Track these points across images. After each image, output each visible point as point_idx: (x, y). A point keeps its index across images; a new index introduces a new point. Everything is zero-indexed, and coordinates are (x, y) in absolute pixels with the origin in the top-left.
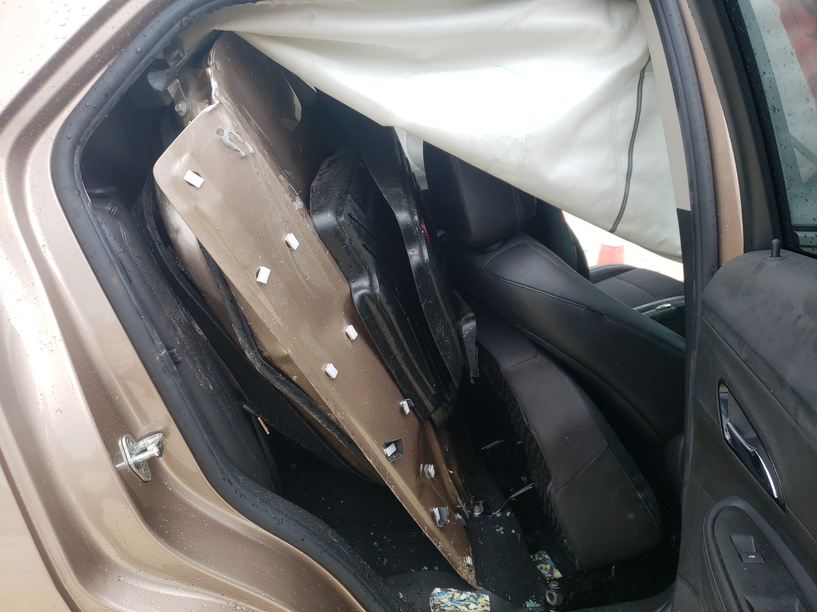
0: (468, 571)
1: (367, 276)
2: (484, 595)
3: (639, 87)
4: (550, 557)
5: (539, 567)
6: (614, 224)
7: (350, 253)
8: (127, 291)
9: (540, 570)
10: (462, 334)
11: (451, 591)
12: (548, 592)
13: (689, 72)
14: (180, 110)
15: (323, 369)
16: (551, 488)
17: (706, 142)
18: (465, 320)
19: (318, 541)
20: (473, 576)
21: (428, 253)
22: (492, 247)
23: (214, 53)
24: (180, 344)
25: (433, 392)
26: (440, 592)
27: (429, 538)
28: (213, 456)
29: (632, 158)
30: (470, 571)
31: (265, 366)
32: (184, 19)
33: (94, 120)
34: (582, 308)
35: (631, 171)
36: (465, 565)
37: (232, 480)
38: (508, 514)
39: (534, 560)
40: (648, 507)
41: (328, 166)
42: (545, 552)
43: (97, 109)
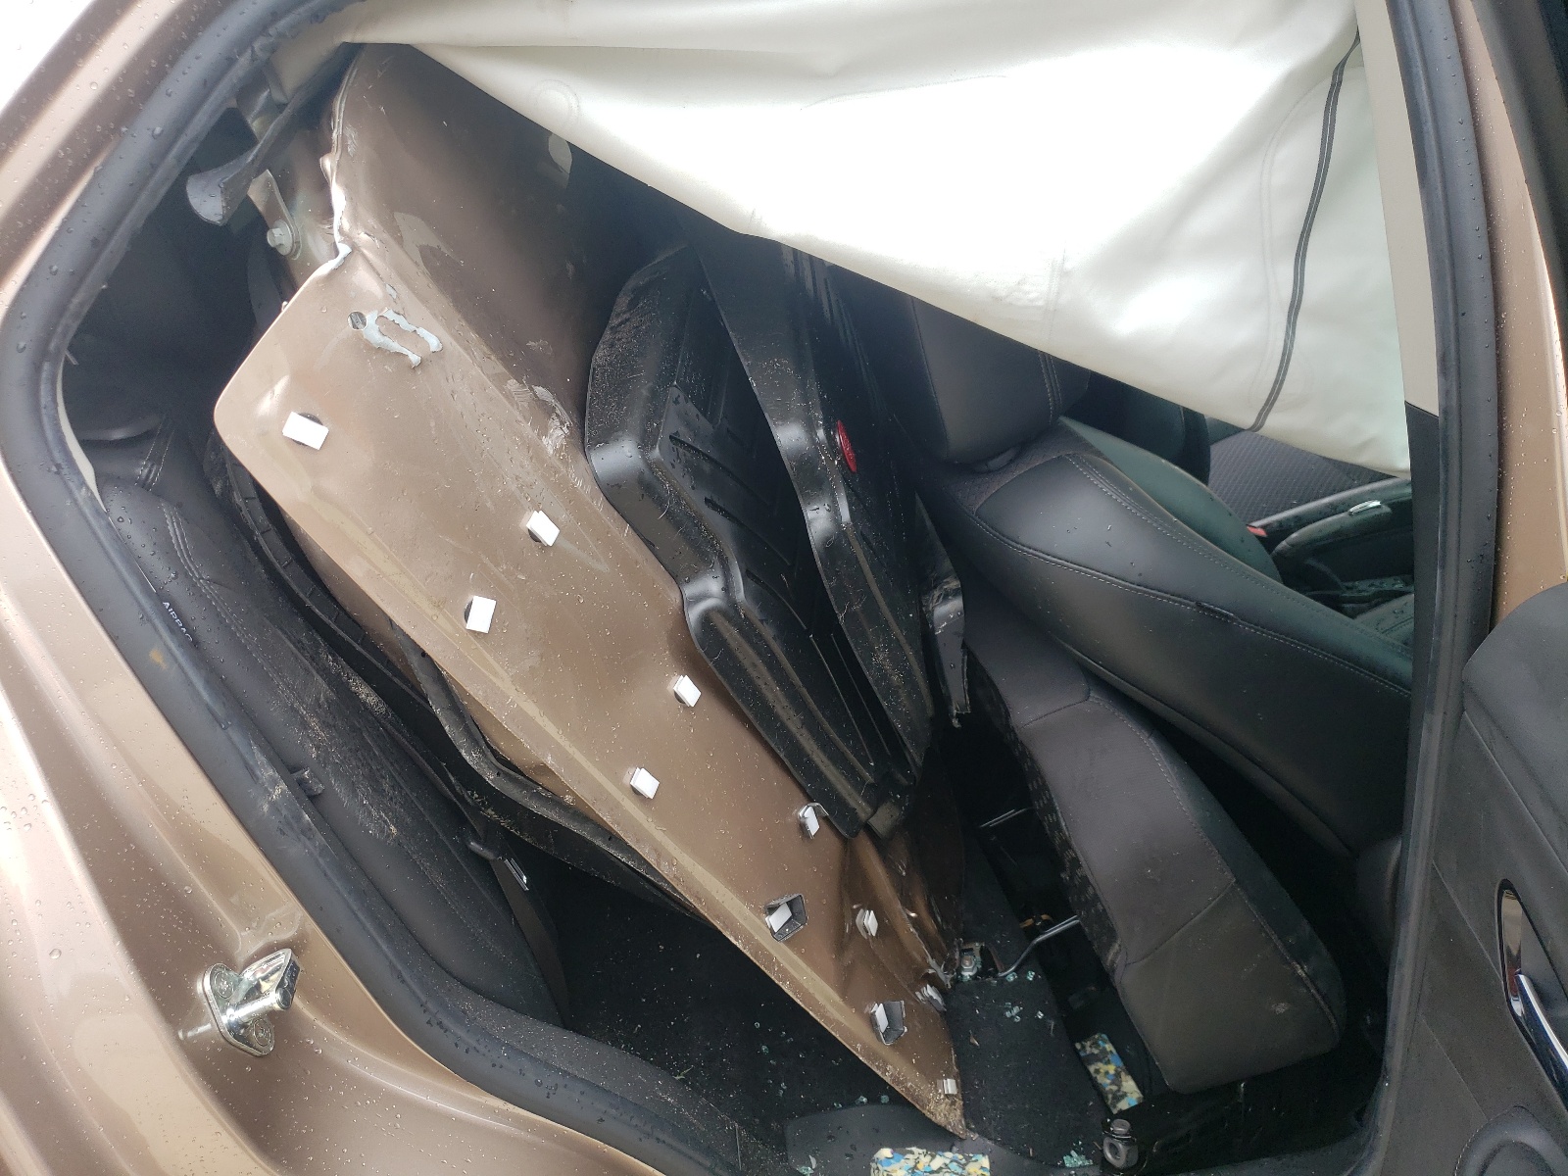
0: (948, 1107)
1: (718, 565)
2: (980, 1157)
3: (1328, 104)
4: (1116, 1048)
5: (1092, 1069)
6: (1260, 414)
7: (677, 525)
8: (186, 674)
9: (1094, 1075)
10: (933, 628)
11: (912, 1153)
12: (1107, 1141)
13: (1452, 94)
14: (278, 243)
15: (626, 780)
16: (1117, 954)
17: (1485, 265)
18: (939, 597)
19: (632, 1117)
20: (959, 1112)
21: (851, 510)
22: (994, 463)
23: (343, 105)
24: (318, 756)
25: (870, 778)
26: (890, 1156)
27: (866, 1062)
28: (403, 981)
29: (1303, 271)
30: (953, 1103)
31: (507, 775)
32: (257, 45)
33: (76, 301)
34: (1187, 605)
35: (1300, 301)
36: (942, 1096)
37: (446, 1022)
38: (1031, 976)
39: (1082, 1054)
40: (1318, 990)
41: (632, 304)
42: (1105, 1036)
43: (78, 278)
